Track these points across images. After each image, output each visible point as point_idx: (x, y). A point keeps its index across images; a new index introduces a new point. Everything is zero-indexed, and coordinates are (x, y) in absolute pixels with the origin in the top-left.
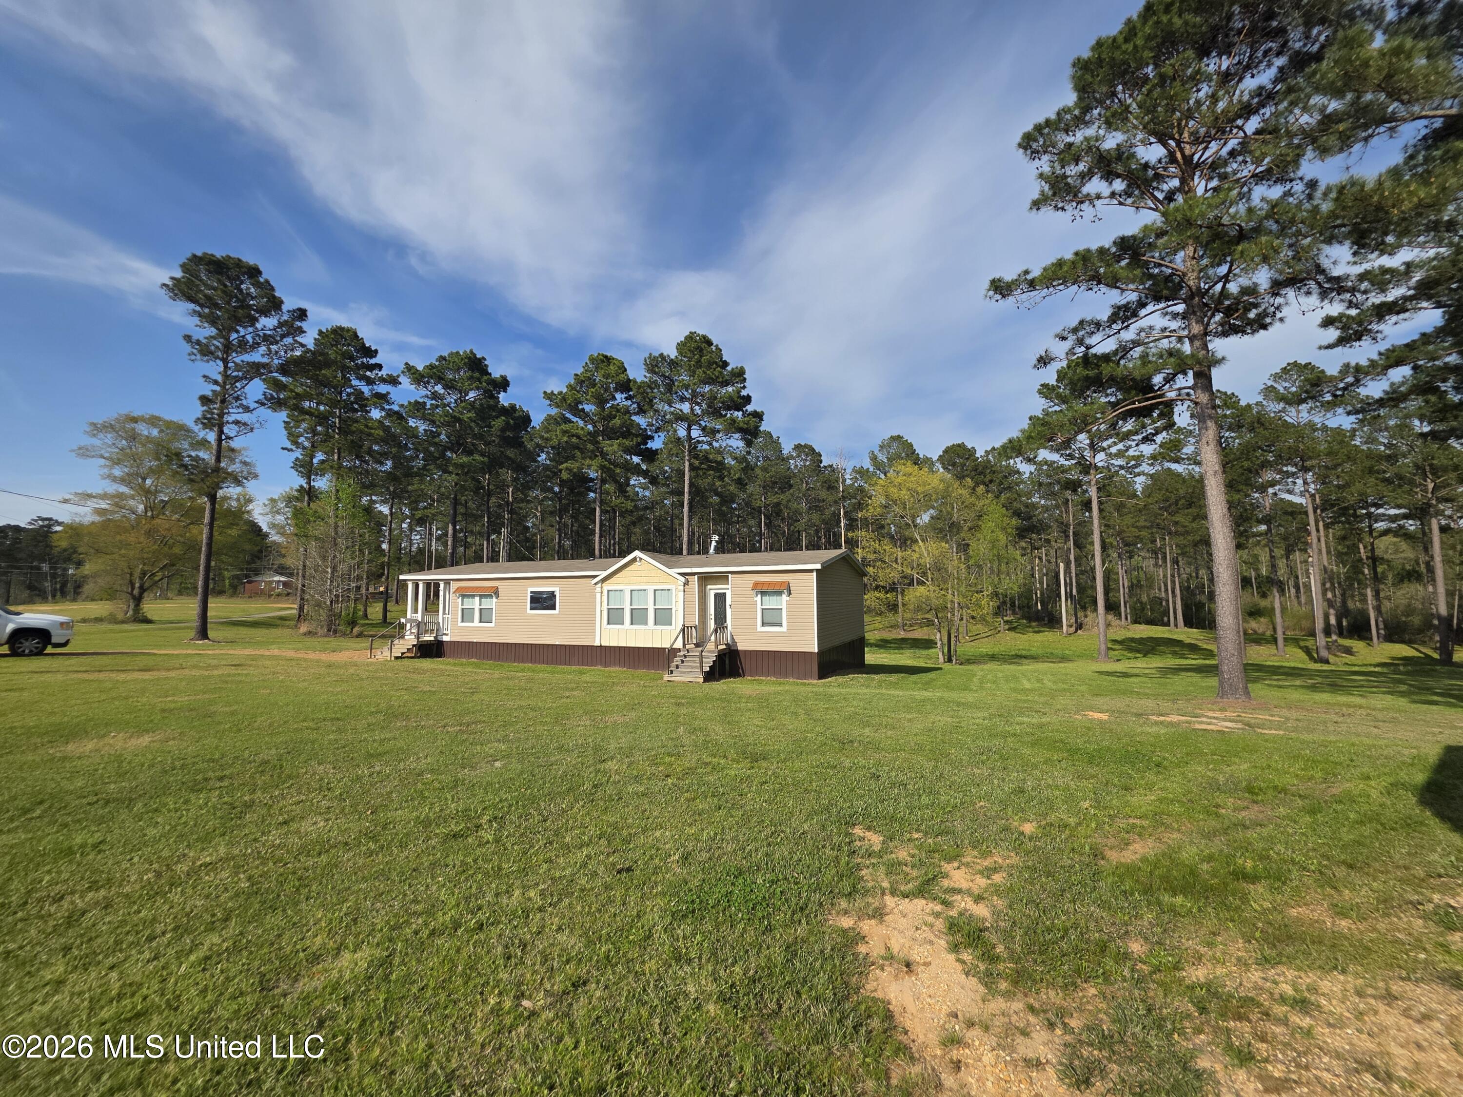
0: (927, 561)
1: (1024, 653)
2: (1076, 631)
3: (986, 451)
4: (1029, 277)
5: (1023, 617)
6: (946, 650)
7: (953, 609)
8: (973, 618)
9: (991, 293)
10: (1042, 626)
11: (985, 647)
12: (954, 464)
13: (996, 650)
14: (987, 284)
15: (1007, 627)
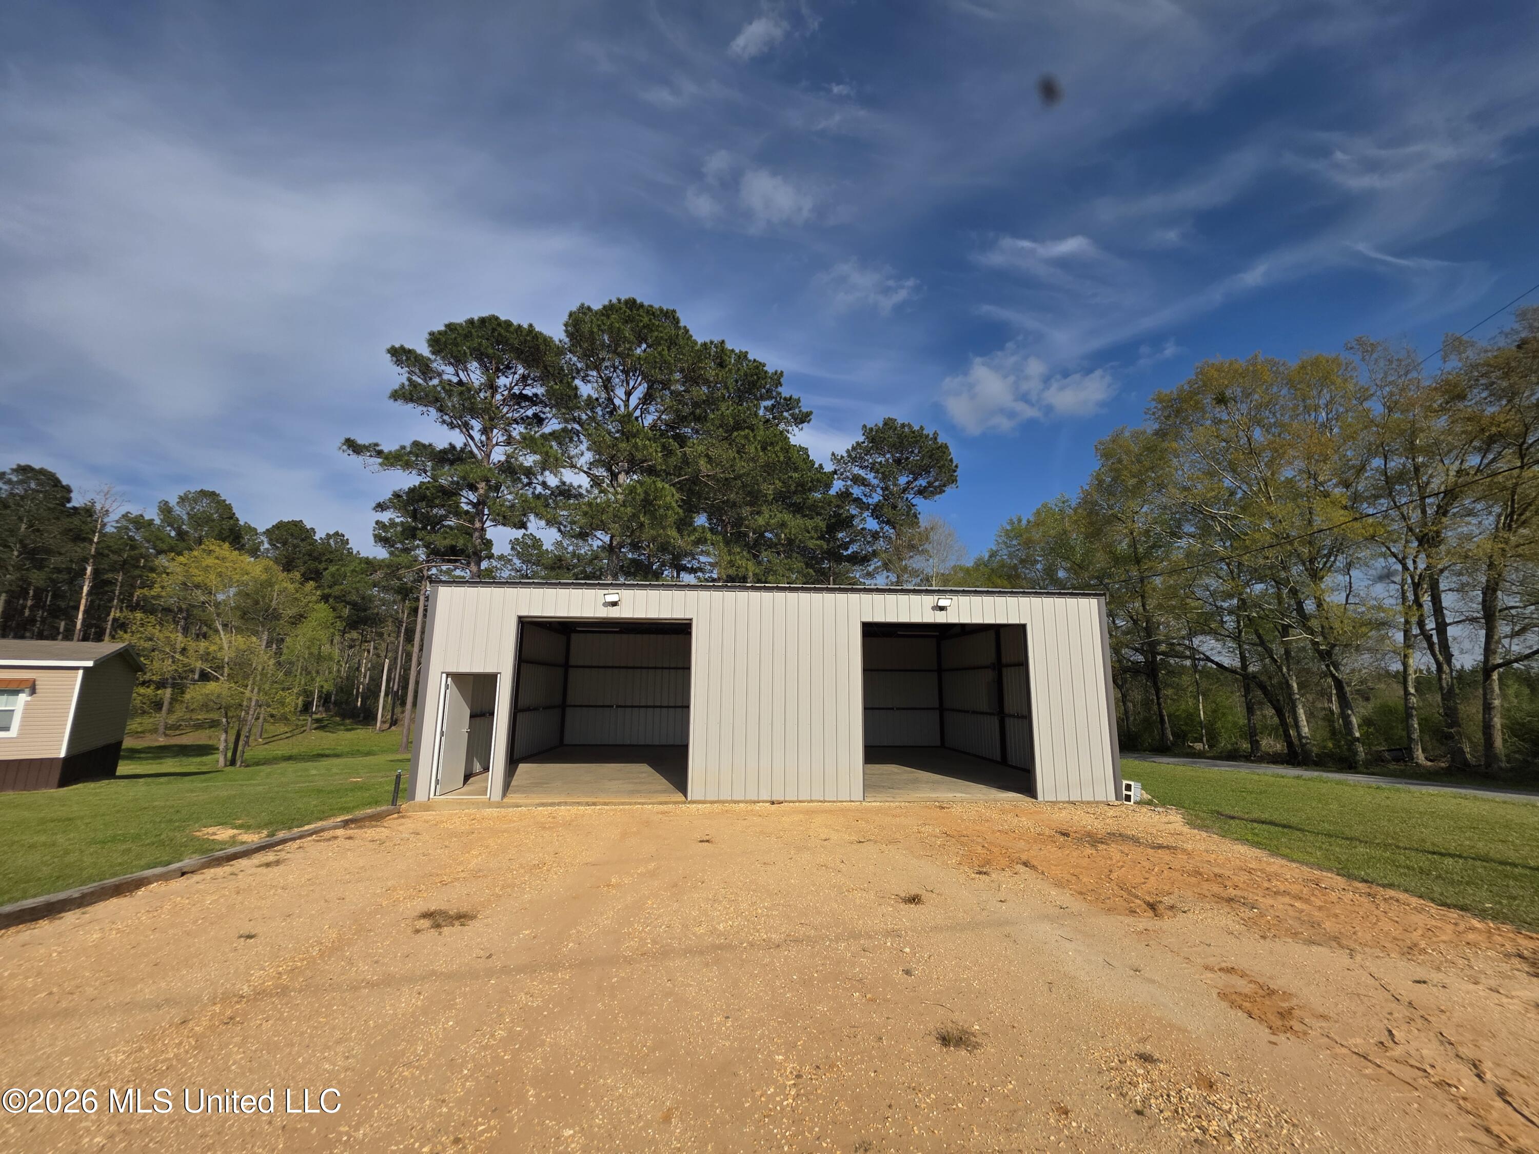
0: (227, 655)
1: (327, 752)
2: (390, 726)
3: (328, 535)
4: (377, 448)
5: (336, 715)
6: (229, 754)
7: (249, 707)
8: (272, 716)
9: (345, 447)
10: (356, 723)
11: (281, 748)
12: (284, 544)
13: (295, 751)
14: (343, 440)
15: (315, 725)
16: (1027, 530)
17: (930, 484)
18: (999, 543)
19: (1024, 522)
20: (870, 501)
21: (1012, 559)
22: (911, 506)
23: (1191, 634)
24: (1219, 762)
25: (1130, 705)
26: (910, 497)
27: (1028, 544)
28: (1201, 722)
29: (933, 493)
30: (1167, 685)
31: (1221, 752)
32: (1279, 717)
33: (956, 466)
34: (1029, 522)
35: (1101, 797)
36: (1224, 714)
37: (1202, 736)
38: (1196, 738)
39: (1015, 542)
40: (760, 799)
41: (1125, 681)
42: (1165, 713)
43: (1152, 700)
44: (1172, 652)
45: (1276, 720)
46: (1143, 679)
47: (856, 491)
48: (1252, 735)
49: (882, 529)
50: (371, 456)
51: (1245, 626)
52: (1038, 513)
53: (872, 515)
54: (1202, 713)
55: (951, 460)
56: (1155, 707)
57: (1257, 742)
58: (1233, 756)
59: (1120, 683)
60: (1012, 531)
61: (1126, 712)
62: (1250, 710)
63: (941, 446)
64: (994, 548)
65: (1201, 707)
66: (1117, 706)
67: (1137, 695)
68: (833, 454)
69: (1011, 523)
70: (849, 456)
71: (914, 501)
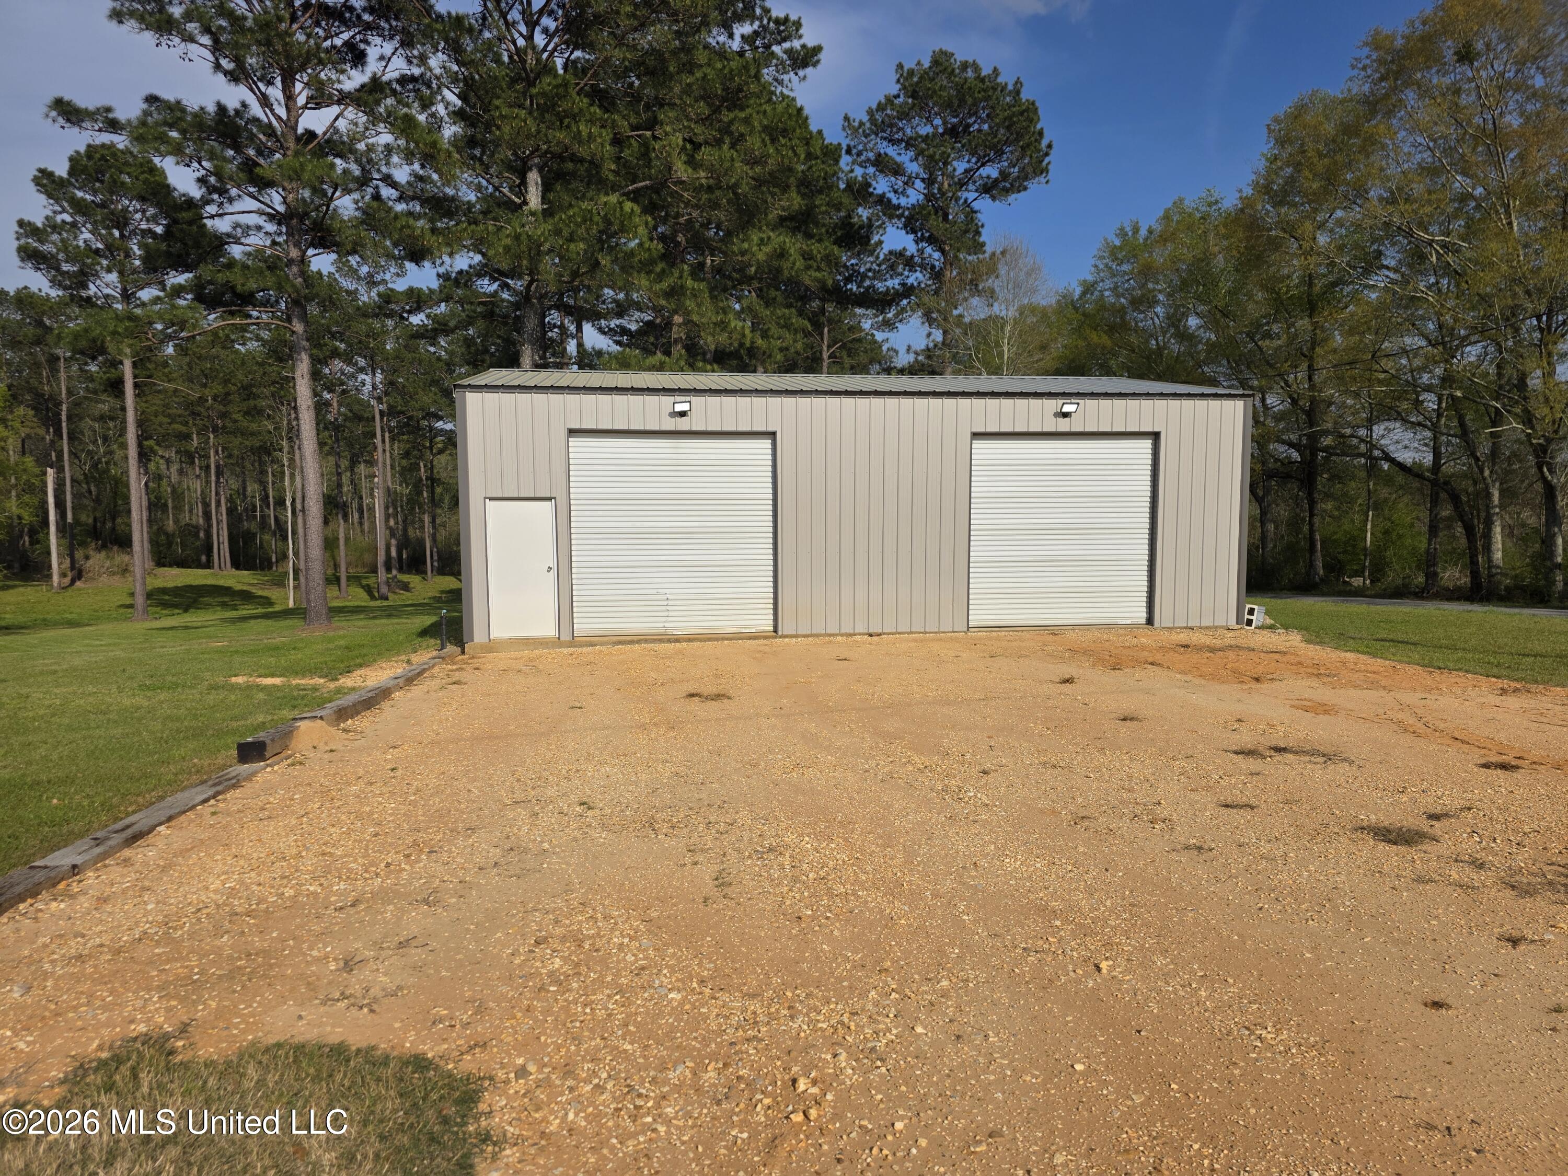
2: (77, 580)
14: (48, 101)
16: (1148, 245)
17: (1004, 175)
18: (1098, 271)
19: (1143, 232)
20: (903, 201)
21: (1118, 296)
22: (971, 213)
23: (1370, 423)
24: (1377, 600)
25: (1271, 527)
26: (971, 196)
27: (1147, 272)
28: (1365, 549)
29: (1007, 191)
30: (1328, 496)
31: (1385, 590)
32: (1468, 538)
33: (1050, 146)
34: (1150, 232)
35: (1220, 622)
36: (1400, 537)
37: (1364, 567)
38: (1356, 571)
39: (1126, 267)
40: (857, 631)
41: (1267, 491)
42: (1318, 537)
43: (1303, 519)
44: (1344, 447)
45: (1463, 542)
46: (1294, 487)
47: (881, 185)
48: (1429, 564)
49: (921, 251)
50: (100, 130)
51: (1447, 409)
52: (1167, 217)
53: (905, 227)
54: (1369, 535)
55: (1041, 133)
56: (1306, 528)
57: (1435, 574)
58: (1400, 593)
59: (1261, 493)
60: (1121, 248)
61: (1263, 537)
62: (1433, 530)
63: (1027, 110)
64: (1090, 278)
65: (1369, 527)
66: (1252, 527)
67: (1282, 511)
68: (846, 118)
69: (1122, 233)
70: (872, 120)
71: (976, 205)
